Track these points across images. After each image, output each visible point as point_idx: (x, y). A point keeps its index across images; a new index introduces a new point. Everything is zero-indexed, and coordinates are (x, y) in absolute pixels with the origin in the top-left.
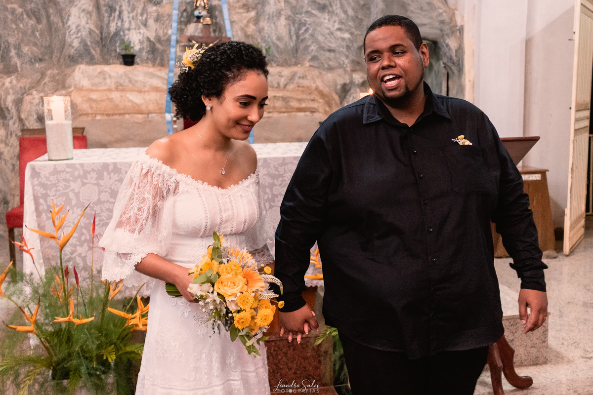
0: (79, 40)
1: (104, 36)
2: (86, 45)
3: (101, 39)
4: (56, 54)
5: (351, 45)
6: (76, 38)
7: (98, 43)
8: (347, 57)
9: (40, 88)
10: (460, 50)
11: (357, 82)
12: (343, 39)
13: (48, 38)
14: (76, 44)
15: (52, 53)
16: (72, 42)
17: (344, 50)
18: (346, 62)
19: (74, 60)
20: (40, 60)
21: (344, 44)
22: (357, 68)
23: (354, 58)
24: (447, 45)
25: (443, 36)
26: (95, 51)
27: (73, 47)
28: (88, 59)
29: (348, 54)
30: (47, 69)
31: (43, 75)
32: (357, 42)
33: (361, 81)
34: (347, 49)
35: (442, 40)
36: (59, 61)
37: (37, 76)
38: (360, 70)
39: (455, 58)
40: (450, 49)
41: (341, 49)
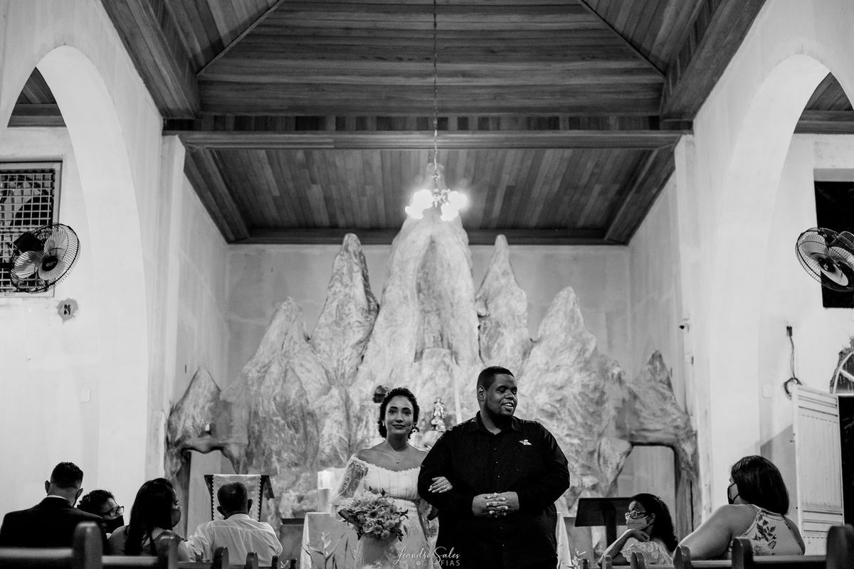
0: (330, 447)
1: (351, 444)
2: (336, 451)
3: (349, 446)
4: (310, 459)
5: (580, 450)
6: (328, 445)
7: (346, 449)
8: (577, 461)
9: (296, 488)
10: (695, 454)
11: (586, 486)
12: (572, 445)
13: (304, 447)
14: (327, 450)
15: (306, 459)
16: (324, 449)
17: (574, 455)
18: (576, 466)
19: (324, 464)
20: (296, 465)
21: (573, 449)
22: (588, 472)
23: (584, 462)
24: (683, 450)
25: (678, 441)
26: (343, 456)
27: (324, 453)
28: (336, 464)
29: (577, 459)
30: (301, 473)
31: (298, 477)
32: (586, 447)
33: (591, 484)
34: (576, 454)
35: (678, 446)
36: (312, 465)
37: (293, 478)
38: (592, 475)
39: (691, 463)
40: (686, 454)
41: (571, 454)
